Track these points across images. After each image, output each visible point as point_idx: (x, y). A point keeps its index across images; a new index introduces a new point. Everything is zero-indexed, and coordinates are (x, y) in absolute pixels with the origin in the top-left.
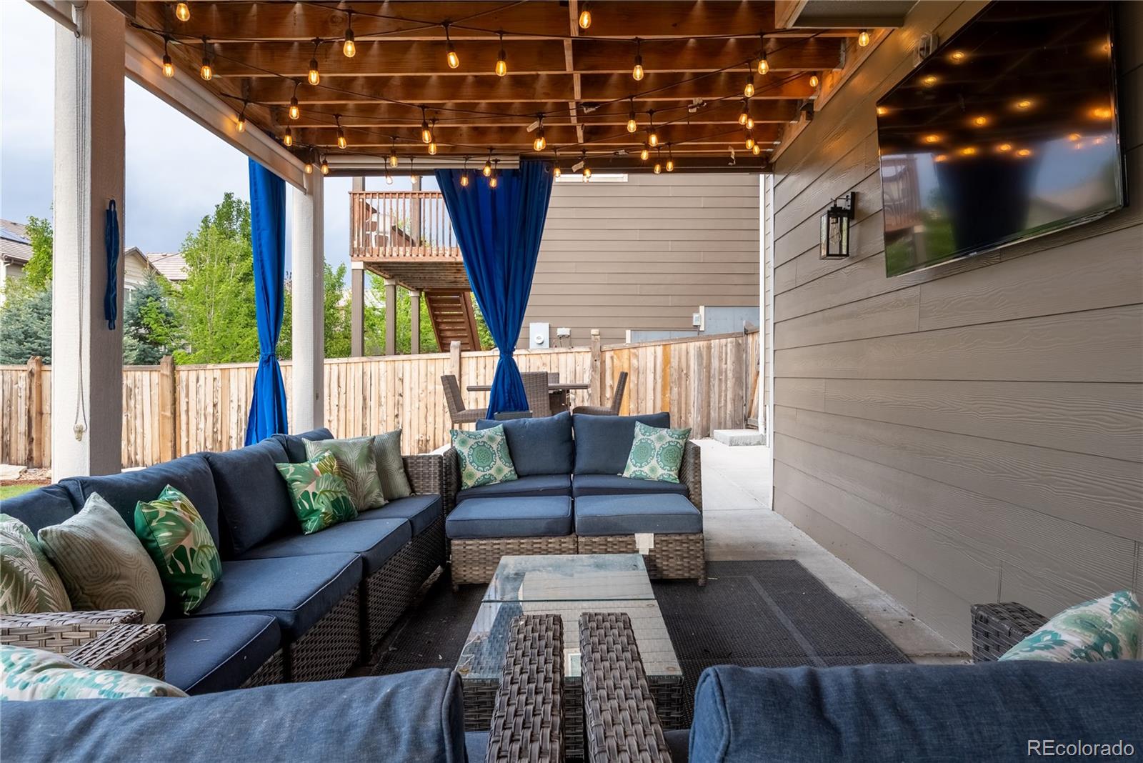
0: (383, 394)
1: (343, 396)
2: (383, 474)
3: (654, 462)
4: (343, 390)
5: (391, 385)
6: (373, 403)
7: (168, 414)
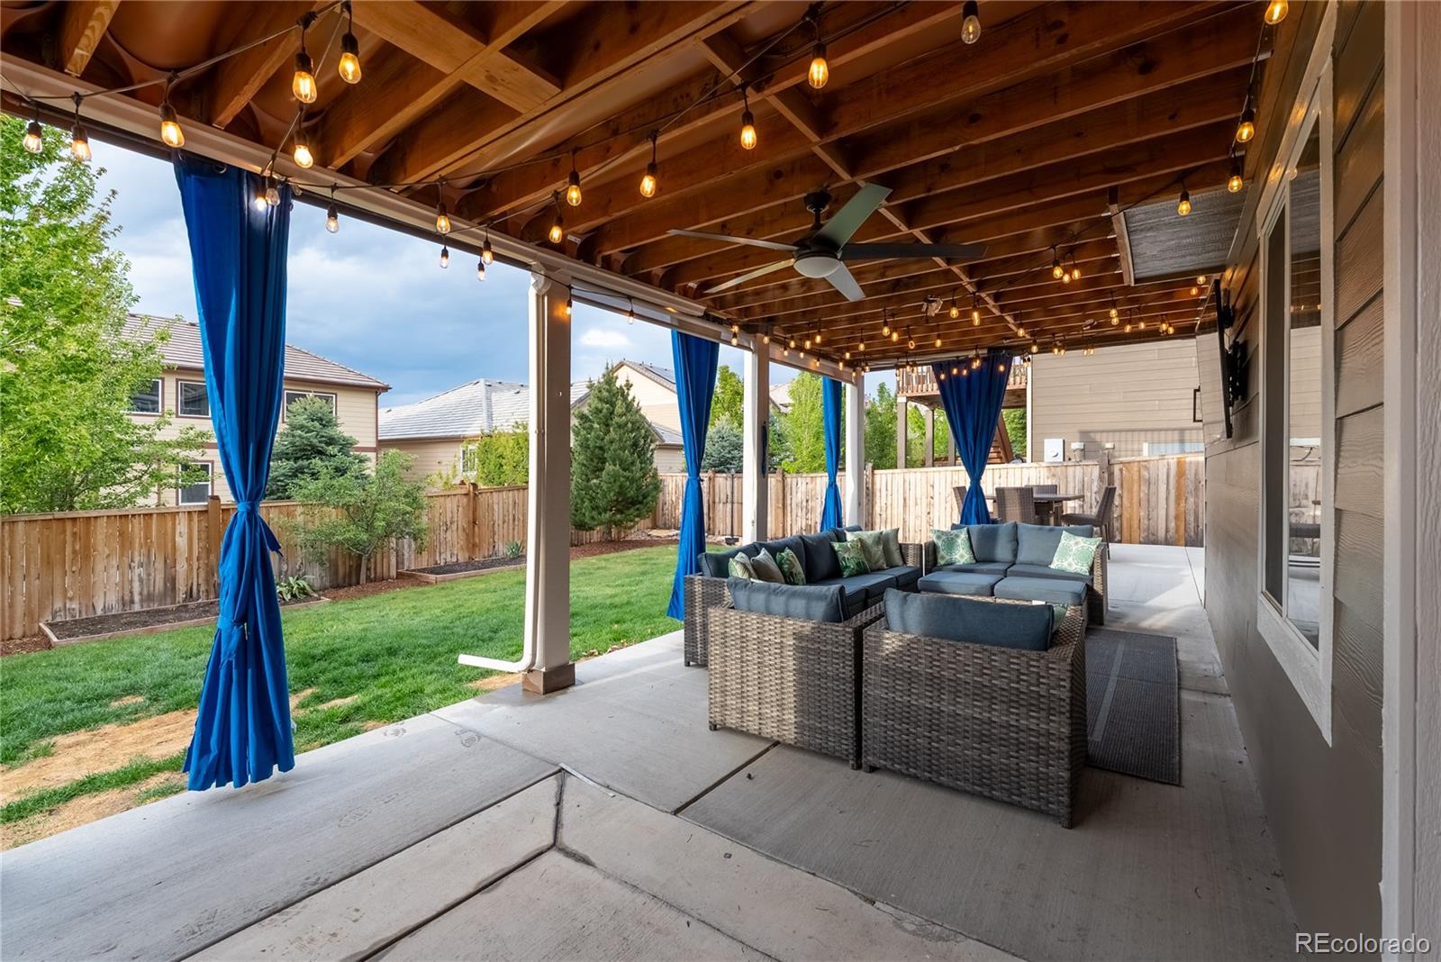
0: (918, 497)
1: (889, 497)
2: (886, 551)
3: (1070, 560)
4: (889, 493)
5: (924, 490)
6: (911, 502)
7: (780, 505)
